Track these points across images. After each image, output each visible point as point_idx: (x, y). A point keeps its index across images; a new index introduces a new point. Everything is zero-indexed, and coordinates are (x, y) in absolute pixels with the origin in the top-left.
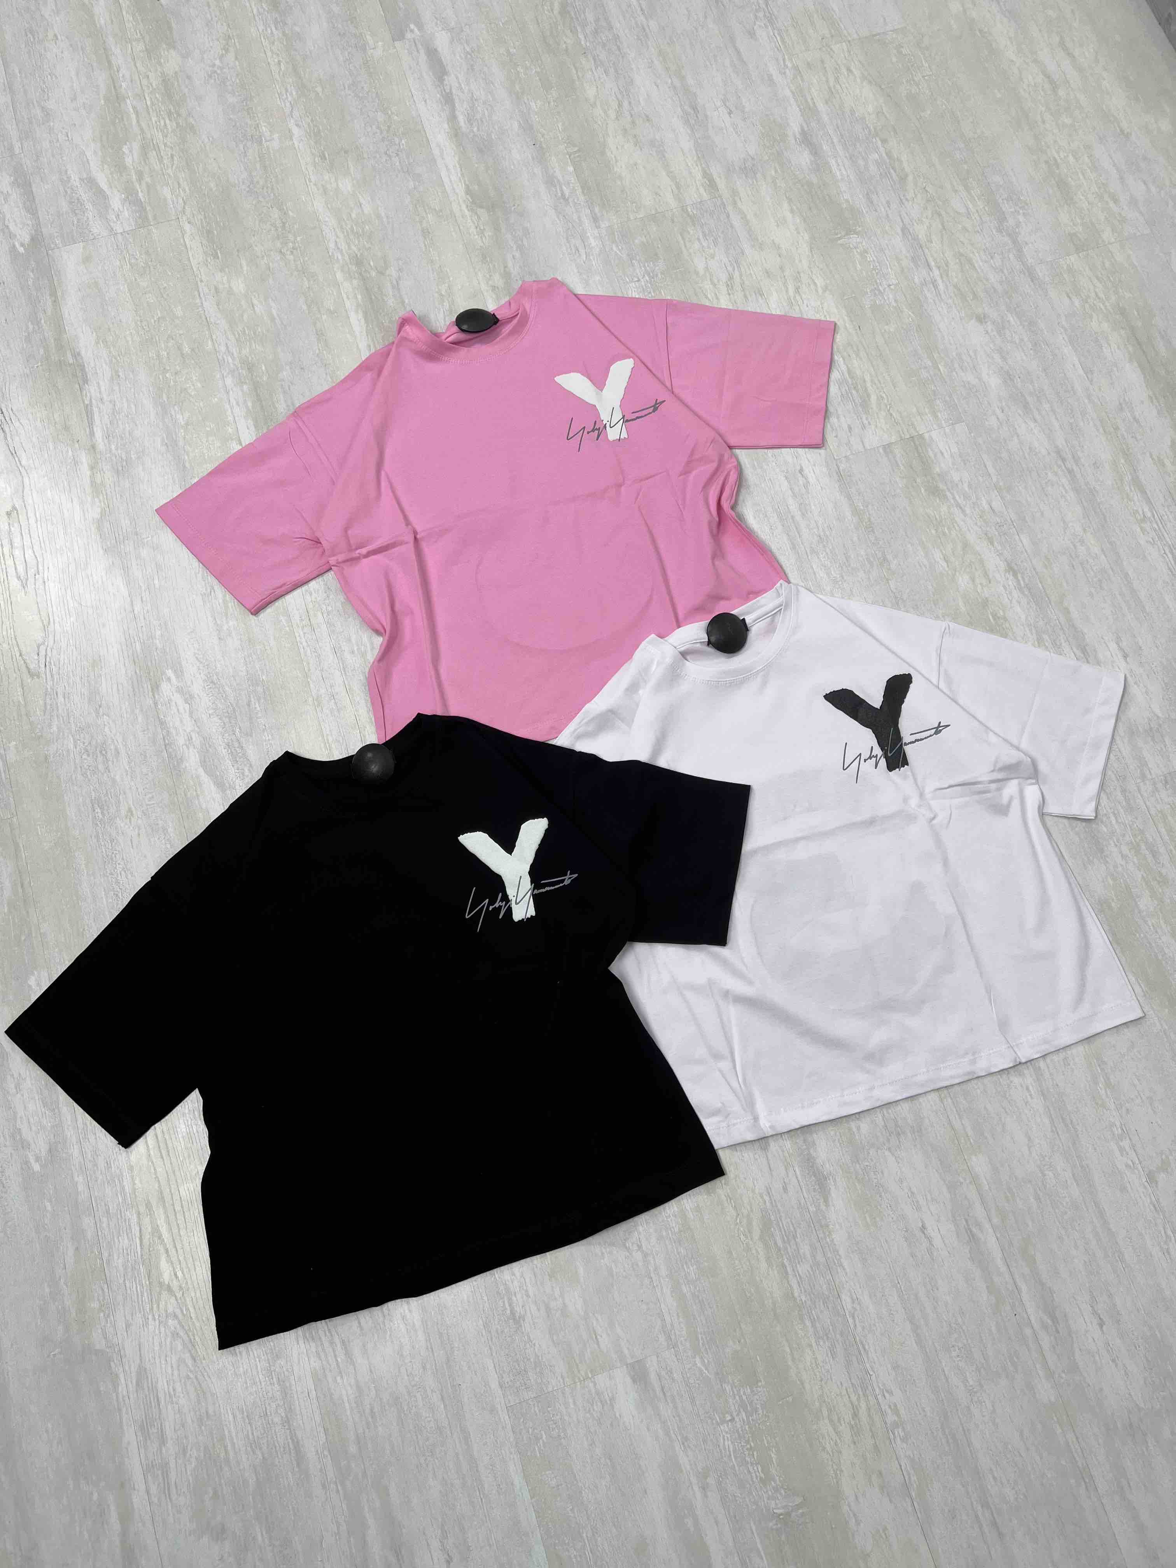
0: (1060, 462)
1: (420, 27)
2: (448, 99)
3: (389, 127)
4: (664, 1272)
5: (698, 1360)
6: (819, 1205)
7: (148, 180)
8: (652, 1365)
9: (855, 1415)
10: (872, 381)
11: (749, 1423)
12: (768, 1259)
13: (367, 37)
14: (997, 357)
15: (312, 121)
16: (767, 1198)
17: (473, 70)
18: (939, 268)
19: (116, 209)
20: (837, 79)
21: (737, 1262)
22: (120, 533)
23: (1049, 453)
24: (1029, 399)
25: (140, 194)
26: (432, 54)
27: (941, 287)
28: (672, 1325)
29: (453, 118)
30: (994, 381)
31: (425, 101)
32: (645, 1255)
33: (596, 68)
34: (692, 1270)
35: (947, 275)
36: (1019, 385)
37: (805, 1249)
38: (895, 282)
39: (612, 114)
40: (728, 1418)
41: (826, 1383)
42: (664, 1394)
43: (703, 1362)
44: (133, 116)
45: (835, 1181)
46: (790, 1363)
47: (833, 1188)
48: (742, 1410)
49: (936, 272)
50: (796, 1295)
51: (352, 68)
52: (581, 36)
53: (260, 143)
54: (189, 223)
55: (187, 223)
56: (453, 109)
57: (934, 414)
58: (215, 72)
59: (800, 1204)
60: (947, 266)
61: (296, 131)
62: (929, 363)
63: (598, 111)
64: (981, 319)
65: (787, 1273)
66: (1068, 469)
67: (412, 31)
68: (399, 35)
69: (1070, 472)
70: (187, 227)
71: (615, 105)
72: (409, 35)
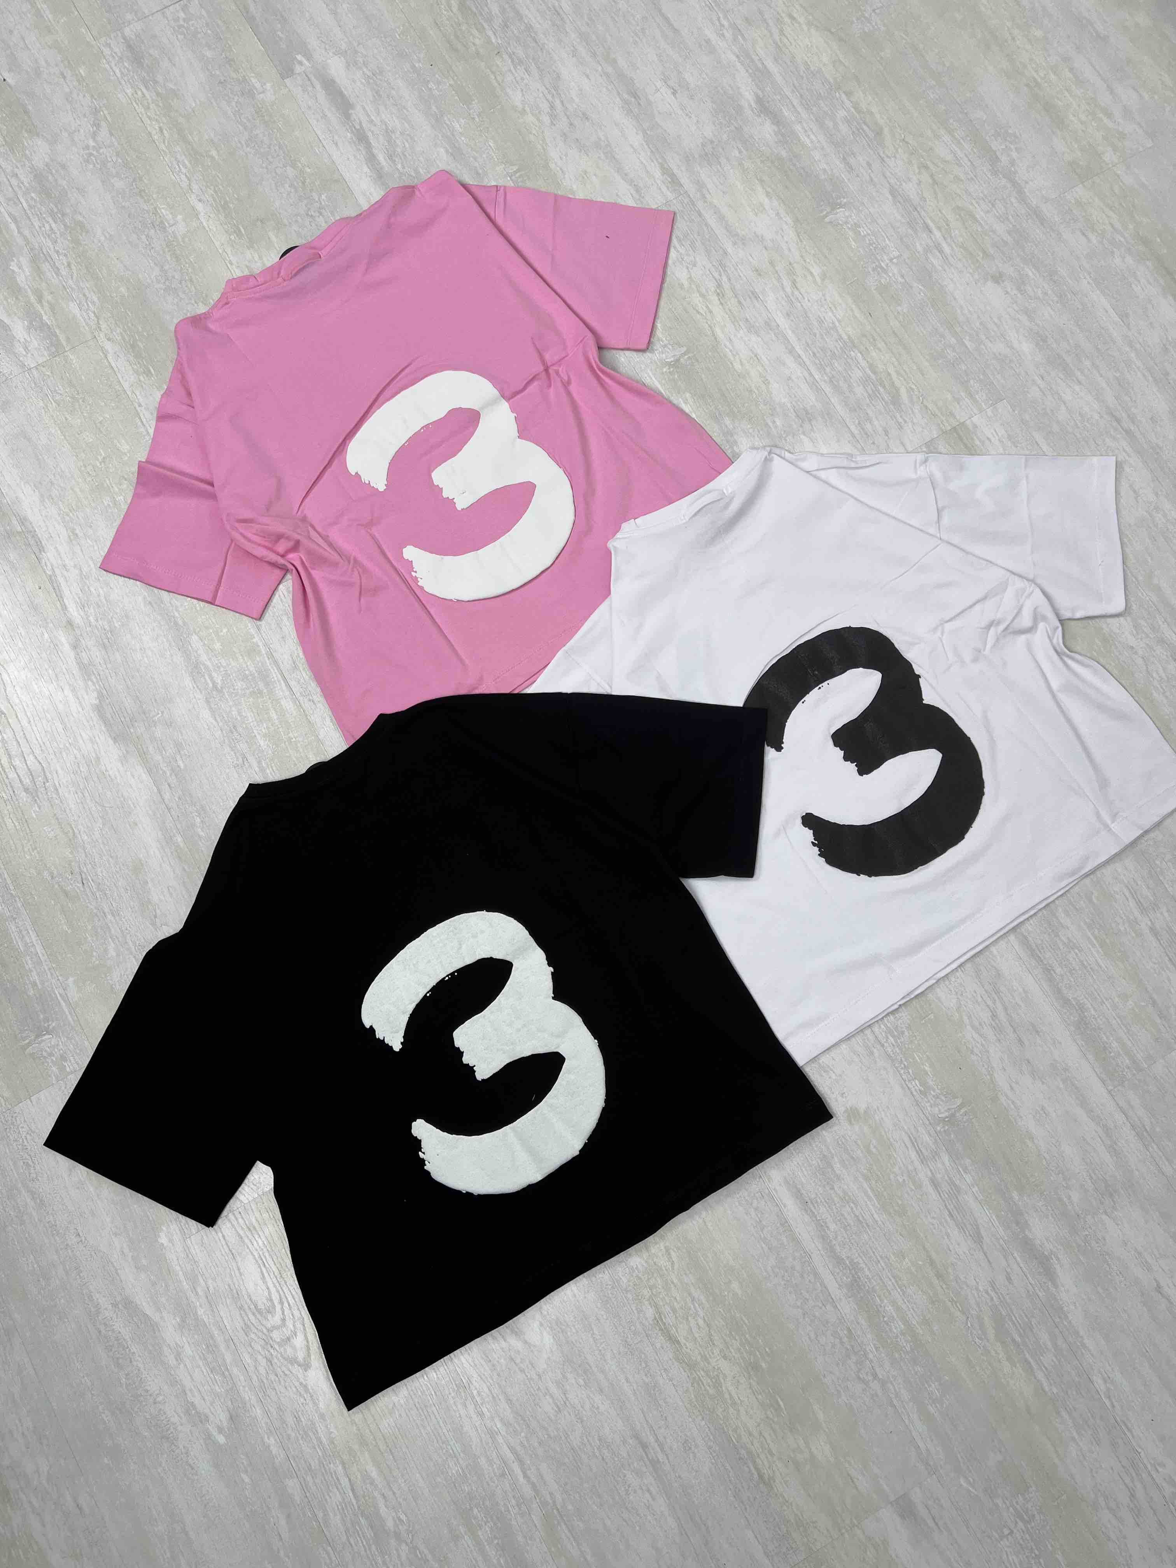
0: (1115, 424)
1: (309, 57)
2: (361, 137)
3: (303, 183)
4: (905, 1395)
5: (962, 1481)
6: (1048, 1289)
7: (50, 298)
8: (917, 1496)
9: (1132, 1496)
10: (898, 373)
11: (1028, 1530)
12: (1009, 1359)
13: (252, 79)
14: (1024, 319)
15: (216, 192)
16: (993, 1294)
17: (380, 96)
18: (939, 228)
19: (22, 340)
20: (781, 32)
21: (978, 1368)
22: (126, 715)
23: (1101, 417)
24: (1068, 359)
25: (45, 318)
26: (330, 86)
27: (947, 250)
28: (928, 1450)
29: (371, 159)
30: (1026, 347)
31: (336, 144)
32: (883, 1383)
33: (515, 68)
34: (934, 1387)
35: (951, 237)
36: (1054, 346)
37: (1044, 1337)
38: (896, 254)
39: (546, 119)
40: (1006, 1532)
41: (1097, 1473)
42: (937, 1524)
43: (969, 1483)
44: (13, 226)
45: (1058, 1259)
46: (1056, 1461)
47: (1057, 1267)
48: (1018, 1520)
49: (938, 234)
50: (1047, 1389)
51: (245, 121)
52: (490, 33)
53: (164, 229)
54: (109, 339)
55: (106, 342)
56: (369, 147)
57: (971, 396)
58: (91, 154)
59: (1028, 1292)
60: (948, 225)
61: (200, 207)
62: (953, 341)
63: (530, 118)
64: (998, 278)
65: (1031, 1367)
66: (1126, 431)
67: (301, 63)
68: (287, 71)
69: (1128, 432)
70: (108, 346)
71: (545, 106)
72: (298, 69)
